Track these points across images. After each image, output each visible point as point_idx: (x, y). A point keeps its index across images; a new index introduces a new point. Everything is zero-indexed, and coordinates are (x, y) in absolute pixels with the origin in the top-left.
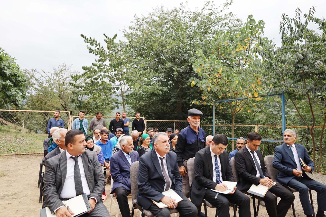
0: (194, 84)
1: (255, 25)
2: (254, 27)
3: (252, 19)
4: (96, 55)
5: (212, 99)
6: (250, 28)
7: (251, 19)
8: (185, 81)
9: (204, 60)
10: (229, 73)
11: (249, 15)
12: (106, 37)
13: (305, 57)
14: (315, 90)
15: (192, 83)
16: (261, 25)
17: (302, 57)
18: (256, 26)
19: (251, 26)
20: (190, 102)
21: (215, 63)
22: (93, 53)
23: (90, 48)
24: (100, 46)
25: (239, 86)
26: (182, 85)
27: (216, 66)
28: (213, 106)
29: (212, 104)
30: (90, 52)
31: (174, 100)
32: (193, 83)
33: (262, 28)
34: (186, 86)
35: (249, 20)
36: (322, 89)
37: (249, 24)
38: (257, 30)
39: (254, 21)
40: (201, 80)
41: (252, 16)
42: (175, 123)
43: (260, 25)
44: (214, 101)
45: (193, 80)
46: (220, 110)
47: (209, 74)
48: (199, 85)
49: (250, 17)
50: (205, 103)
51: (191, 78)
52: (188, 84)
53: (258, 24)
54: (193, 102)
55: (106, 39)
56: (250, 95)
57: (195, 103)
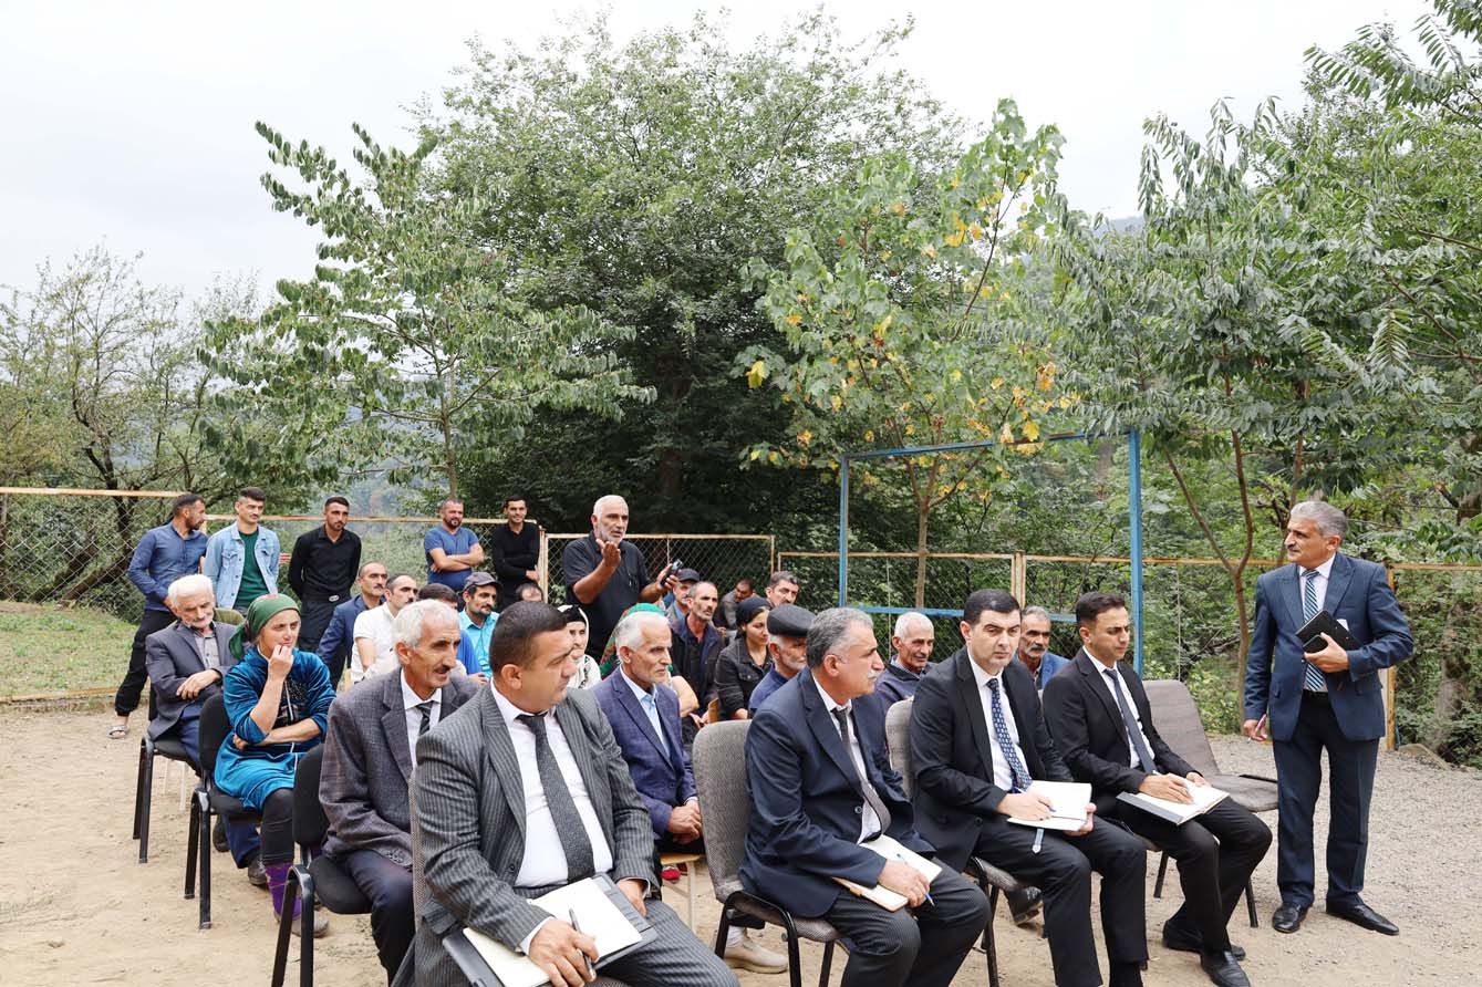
0: (763, 374)
1: (1024, 145)
2: (1017, 147)
3: (1013, 115)
4: (312, 222)
5: (834, 442)
6: (1001, 154)
7: (1008, 117)
8: (718, 361)
9: (818, 279)
10: (916, 337)
11: (1003, 98)
12: (367, 141)
14: (1276, 423)
15: (753, 372)
16: (1050, 146)
18: (1029, 147)
19: (1005, 143)
20: (742, 455)
21: (862, 292)
22: (298, 213)
23: (282, 187)
24: (346, 184)
25: (964, 392)
26: (702, 376)
27: (869, 307)
28: (835, 473)
29: (834, 466)
30: (280, 208)
31: (668, 443)
32: (760, 370)
33: (1053, 157)
34: (726, 382)
35: (1001, 118)
36: (1302, 422)
37: (999, 136)
38: (1030, 164)
39: (1022, 124)
40: (792, 358)
41: (1012, 102)
42: (671, 545)
43: (1043, 143)
44: (840, 449)
45: (759, 358)
46: (866, 489)
47: (834, 340)
48: (780, 381)
49: (1004, 105)
50: (802, 460)
51: (749, 348)
52: (735, 373)
53: (1036, 141)
54: (754, 456)
55: (367, 152)
56: (1007, 434)
57: (763, 459)
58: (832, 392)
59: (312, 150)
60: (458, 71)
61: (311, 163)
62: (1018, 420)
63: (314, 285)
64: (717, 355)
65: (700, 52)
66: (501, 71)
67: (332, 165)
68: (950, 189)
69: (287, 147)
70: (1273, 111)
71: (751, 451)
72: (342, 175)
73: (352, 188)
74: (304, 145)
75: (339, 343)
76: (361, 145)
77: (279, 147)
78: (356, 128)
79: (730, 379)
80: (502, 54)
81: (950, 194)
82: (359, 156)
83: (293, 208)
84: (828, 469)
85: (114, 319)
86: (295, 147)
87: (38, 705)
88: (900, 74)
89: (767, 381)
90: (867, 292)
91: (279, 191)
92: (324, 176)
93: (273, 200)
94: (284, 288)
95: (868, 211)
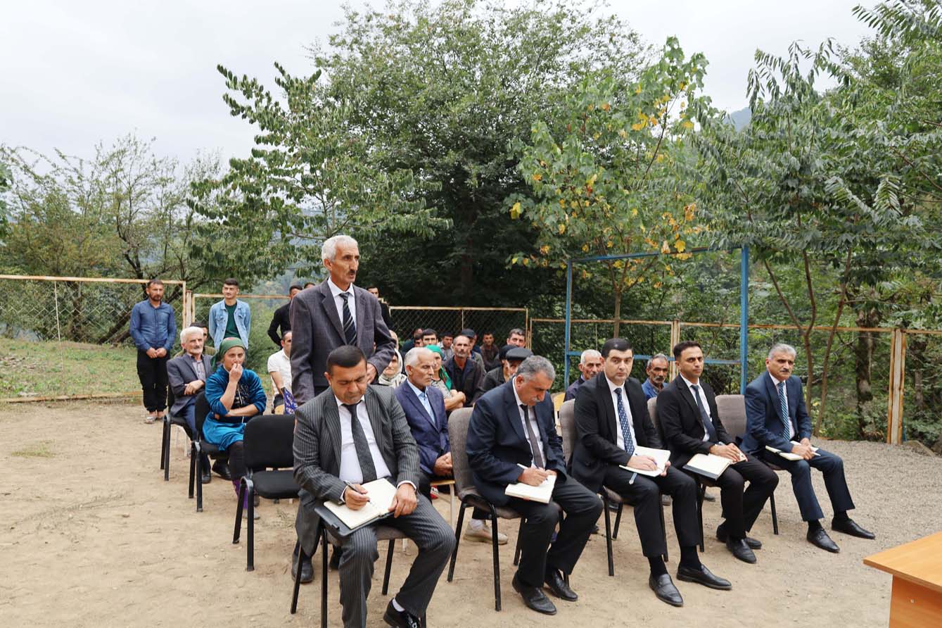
0: (520, 211)
1: (683, 66)
2: (678, 67)
3: (676, 47)
4: (252, 122)
5: (564, 252)
6: (669, 71)
7: (673, 49)
8: (494, 201)
9: (551, 152)
10: (613, 187)
11: (670, 36)
12: (283, 72)
13: (805, 167)
14: (823, 244)
15: (514, 209)
16: (699, 67)
17: (798, 167)
18: (687, 67)
19: (671, 65)
20: (507, 261)
21: (579, 161)
22: (244, 117)
23: (235, 102)
24: (269, 100)
25: (639, 223)
26: (483, 210)
27: (582, 169)
28: (564, 271)
29: (563, 267)
30: (233, 113)
31: (463, 252)
32: (517, 208)
33: (700, 74)
34: (498, 215)
35: (668, 49)
36: (839, 243)
37: (667, 60)
38: (687, 78)
39: (682, 53)
40: (538, 200)
41: (675, 39)
42: (465, 313)
43: (694, 65)
44: (568, 256)
45: (517, 201)
46: (583, 281)
47: (563, 189)
48: (530, 215)
49: (671, 41)
50: (544, 263)
51: (512, 195)
52: (503, 210)
53: (690, 63)
54: (514, 261)
55: (283, 79)
56: (666, 247)
57: (520, 263)
58: (559, 222)
59: (250, 80)
60: (337, 24)
61: (249, 88)
62: (673, 239)
63: (251, 161)
64: (493, 198)
65: (485, 8)
66: (363, 22)
67: (261, 89)
68: (635, 95)
69: (235, 78)
70: (830, 47)
71: (512, 258)
72: (267, 94)
73: (273, 102)
74: (245, 77)
75: (268, 194)
76: (280, 75)
77: (231, 79)
78: (277, 65)
79: (501, 214)
80: (363, 13)
81: (635, 98)
82: (278, 82)
83: (241, 114)
84: (560, 269)
85: (139, 177)
86: (240, 79)
87: (106, 400)
88: (613, 18)
89: (522, 216)
90: (581, 160)
91: (233, 104)
92: (257, 95)
93: (230, 109)
94: (234, 163)
95: (586, 109)
